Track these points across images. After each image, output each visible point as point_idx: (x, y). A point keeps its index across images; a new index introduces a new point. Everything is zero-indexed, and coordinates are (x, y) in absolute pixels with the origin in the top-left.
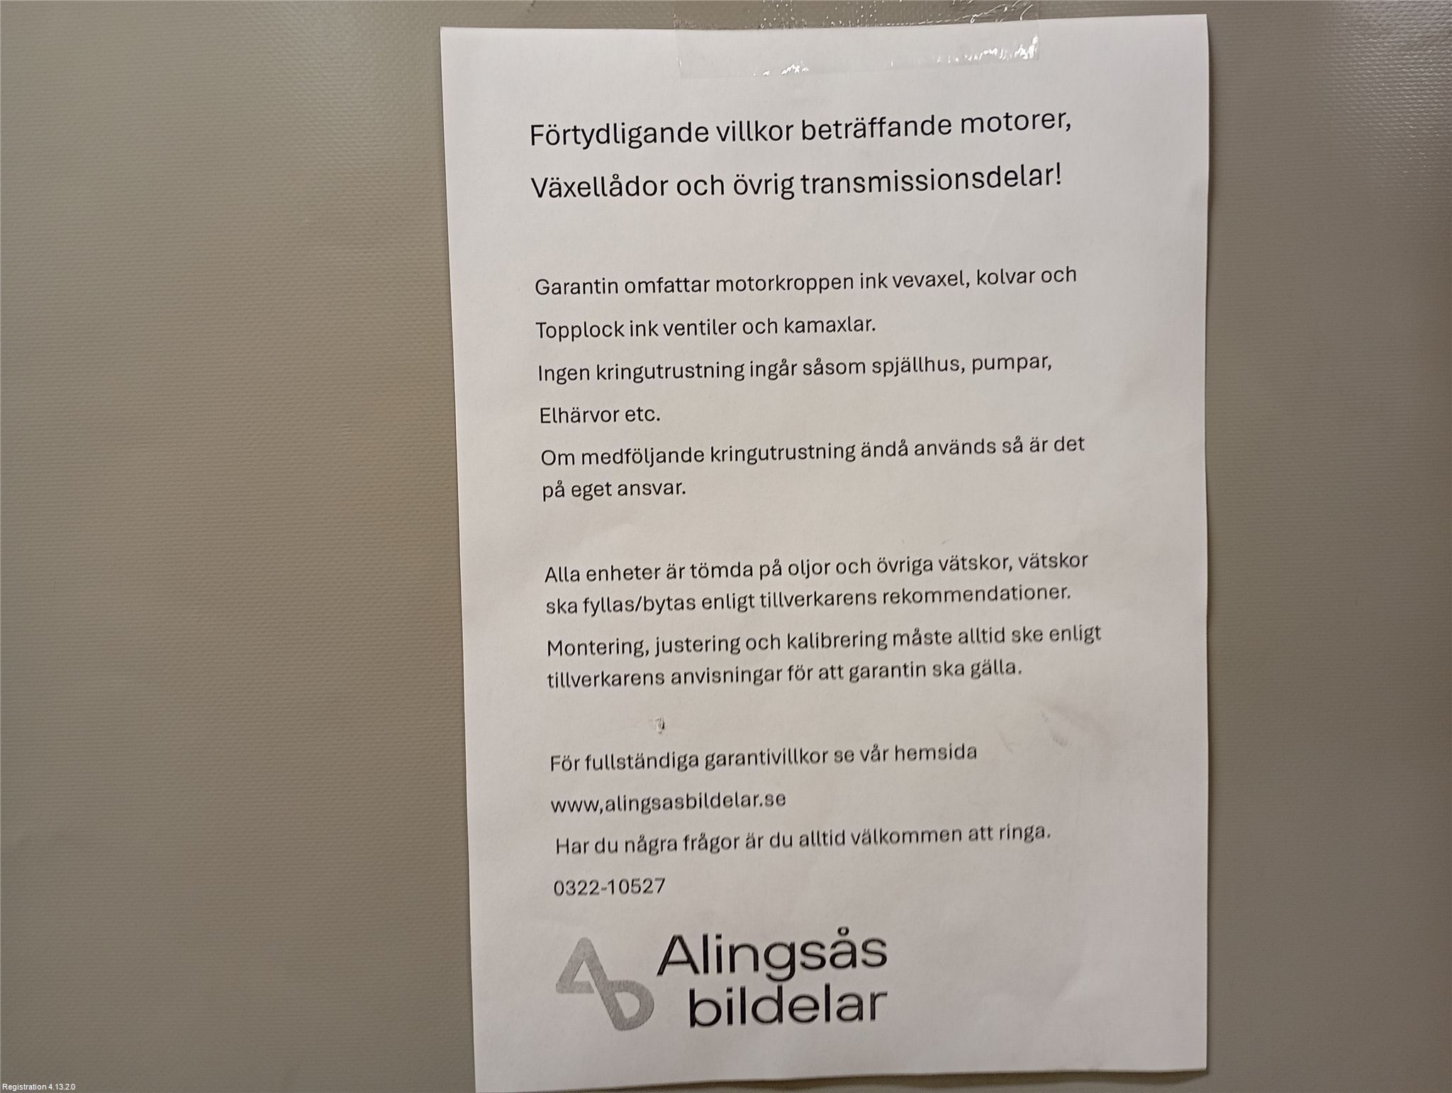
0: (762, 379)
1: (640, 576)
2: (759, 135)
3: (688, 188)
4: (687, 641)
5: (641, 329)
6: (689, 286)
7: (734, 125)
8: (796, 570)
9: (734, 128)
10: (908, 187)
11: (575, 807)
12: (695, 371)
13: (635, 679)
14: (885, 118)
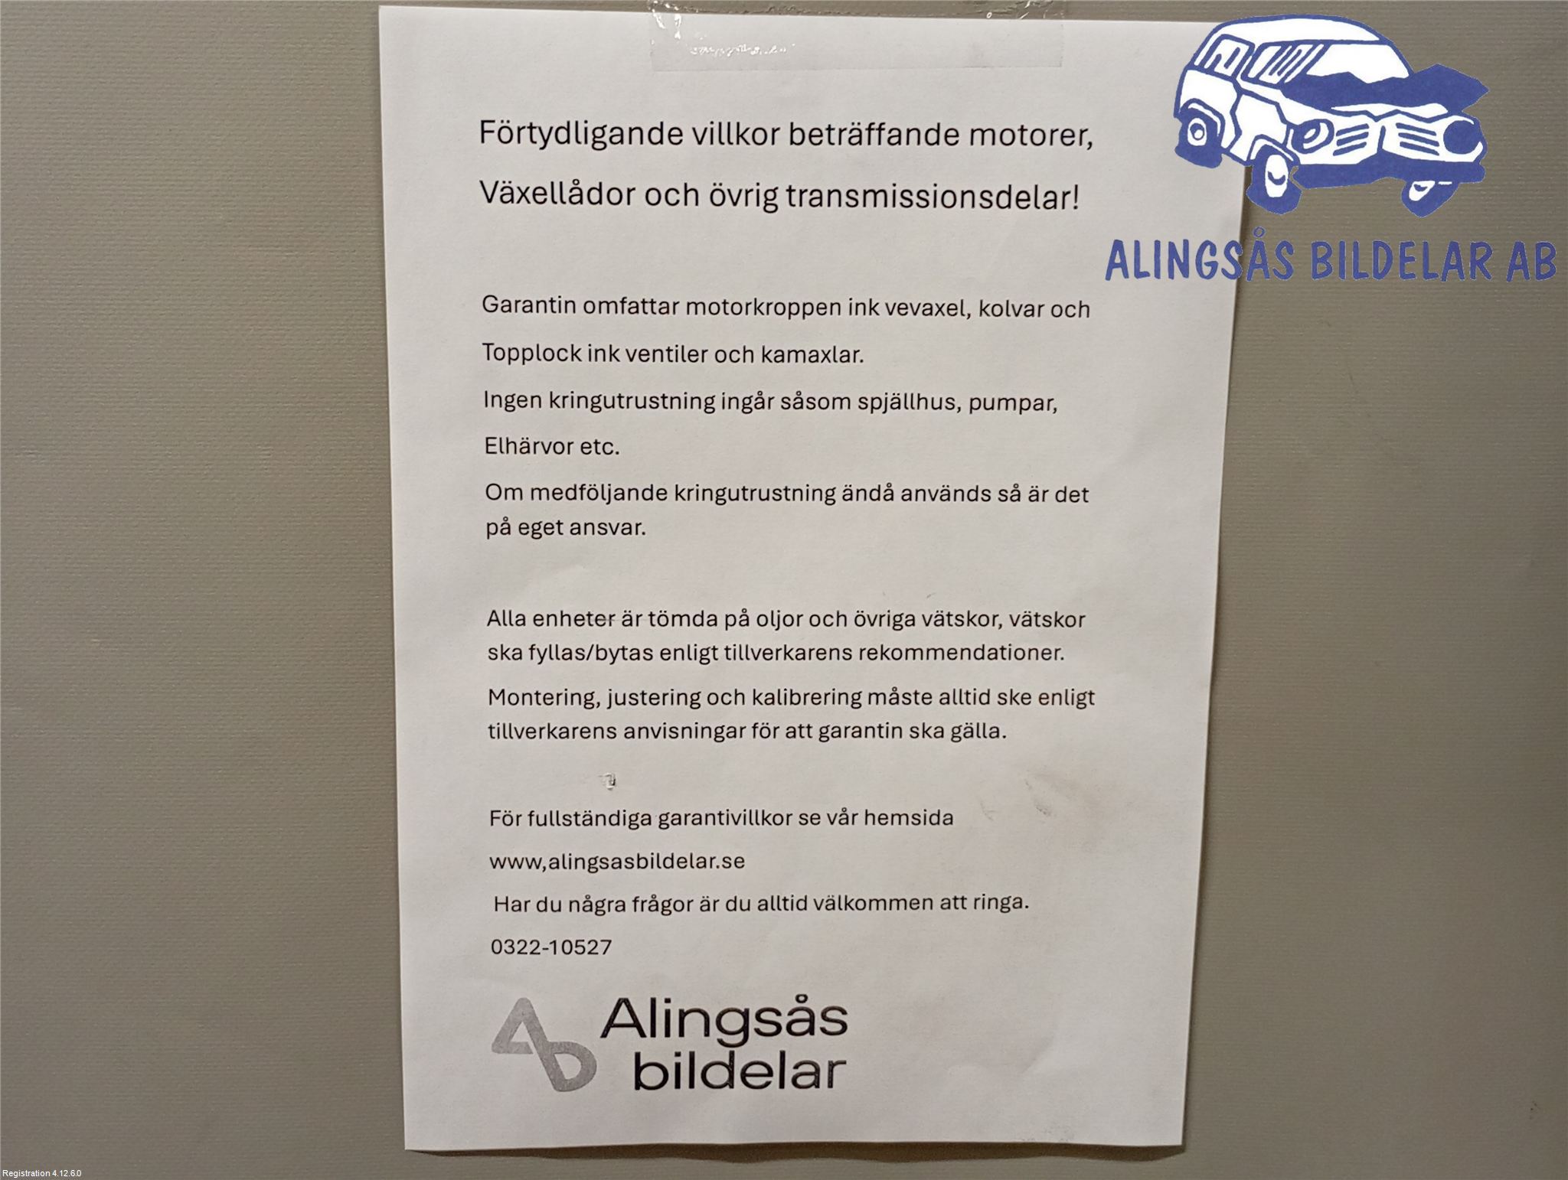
0: (735, 412)
1: (593, 622)
2: (741, 139)
3: (657, 197)
4: (643, 694)
5: (600, 353)
6: (656, 307)
7: (712, 126)
8: (764, 620)
9: (712, 129)
10: (907, 203)
11: (516, 863)
12: (660, 401)
13: (585, 732)
14: (884, 124)
